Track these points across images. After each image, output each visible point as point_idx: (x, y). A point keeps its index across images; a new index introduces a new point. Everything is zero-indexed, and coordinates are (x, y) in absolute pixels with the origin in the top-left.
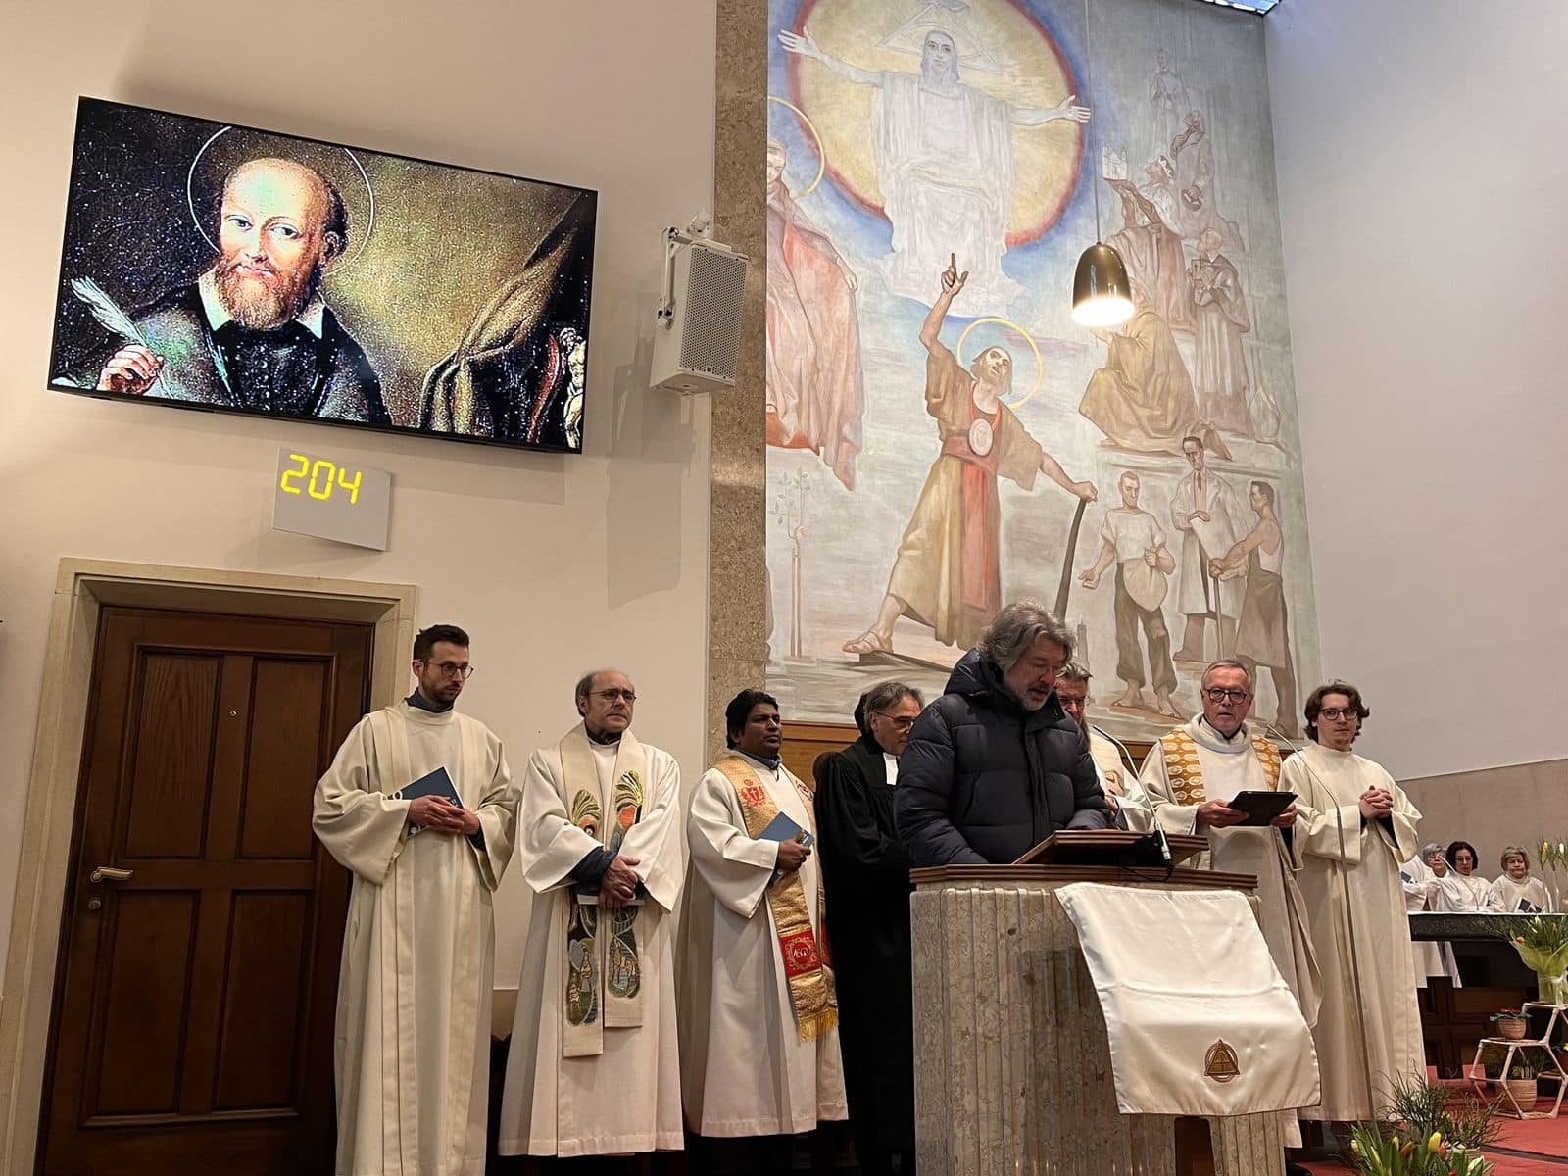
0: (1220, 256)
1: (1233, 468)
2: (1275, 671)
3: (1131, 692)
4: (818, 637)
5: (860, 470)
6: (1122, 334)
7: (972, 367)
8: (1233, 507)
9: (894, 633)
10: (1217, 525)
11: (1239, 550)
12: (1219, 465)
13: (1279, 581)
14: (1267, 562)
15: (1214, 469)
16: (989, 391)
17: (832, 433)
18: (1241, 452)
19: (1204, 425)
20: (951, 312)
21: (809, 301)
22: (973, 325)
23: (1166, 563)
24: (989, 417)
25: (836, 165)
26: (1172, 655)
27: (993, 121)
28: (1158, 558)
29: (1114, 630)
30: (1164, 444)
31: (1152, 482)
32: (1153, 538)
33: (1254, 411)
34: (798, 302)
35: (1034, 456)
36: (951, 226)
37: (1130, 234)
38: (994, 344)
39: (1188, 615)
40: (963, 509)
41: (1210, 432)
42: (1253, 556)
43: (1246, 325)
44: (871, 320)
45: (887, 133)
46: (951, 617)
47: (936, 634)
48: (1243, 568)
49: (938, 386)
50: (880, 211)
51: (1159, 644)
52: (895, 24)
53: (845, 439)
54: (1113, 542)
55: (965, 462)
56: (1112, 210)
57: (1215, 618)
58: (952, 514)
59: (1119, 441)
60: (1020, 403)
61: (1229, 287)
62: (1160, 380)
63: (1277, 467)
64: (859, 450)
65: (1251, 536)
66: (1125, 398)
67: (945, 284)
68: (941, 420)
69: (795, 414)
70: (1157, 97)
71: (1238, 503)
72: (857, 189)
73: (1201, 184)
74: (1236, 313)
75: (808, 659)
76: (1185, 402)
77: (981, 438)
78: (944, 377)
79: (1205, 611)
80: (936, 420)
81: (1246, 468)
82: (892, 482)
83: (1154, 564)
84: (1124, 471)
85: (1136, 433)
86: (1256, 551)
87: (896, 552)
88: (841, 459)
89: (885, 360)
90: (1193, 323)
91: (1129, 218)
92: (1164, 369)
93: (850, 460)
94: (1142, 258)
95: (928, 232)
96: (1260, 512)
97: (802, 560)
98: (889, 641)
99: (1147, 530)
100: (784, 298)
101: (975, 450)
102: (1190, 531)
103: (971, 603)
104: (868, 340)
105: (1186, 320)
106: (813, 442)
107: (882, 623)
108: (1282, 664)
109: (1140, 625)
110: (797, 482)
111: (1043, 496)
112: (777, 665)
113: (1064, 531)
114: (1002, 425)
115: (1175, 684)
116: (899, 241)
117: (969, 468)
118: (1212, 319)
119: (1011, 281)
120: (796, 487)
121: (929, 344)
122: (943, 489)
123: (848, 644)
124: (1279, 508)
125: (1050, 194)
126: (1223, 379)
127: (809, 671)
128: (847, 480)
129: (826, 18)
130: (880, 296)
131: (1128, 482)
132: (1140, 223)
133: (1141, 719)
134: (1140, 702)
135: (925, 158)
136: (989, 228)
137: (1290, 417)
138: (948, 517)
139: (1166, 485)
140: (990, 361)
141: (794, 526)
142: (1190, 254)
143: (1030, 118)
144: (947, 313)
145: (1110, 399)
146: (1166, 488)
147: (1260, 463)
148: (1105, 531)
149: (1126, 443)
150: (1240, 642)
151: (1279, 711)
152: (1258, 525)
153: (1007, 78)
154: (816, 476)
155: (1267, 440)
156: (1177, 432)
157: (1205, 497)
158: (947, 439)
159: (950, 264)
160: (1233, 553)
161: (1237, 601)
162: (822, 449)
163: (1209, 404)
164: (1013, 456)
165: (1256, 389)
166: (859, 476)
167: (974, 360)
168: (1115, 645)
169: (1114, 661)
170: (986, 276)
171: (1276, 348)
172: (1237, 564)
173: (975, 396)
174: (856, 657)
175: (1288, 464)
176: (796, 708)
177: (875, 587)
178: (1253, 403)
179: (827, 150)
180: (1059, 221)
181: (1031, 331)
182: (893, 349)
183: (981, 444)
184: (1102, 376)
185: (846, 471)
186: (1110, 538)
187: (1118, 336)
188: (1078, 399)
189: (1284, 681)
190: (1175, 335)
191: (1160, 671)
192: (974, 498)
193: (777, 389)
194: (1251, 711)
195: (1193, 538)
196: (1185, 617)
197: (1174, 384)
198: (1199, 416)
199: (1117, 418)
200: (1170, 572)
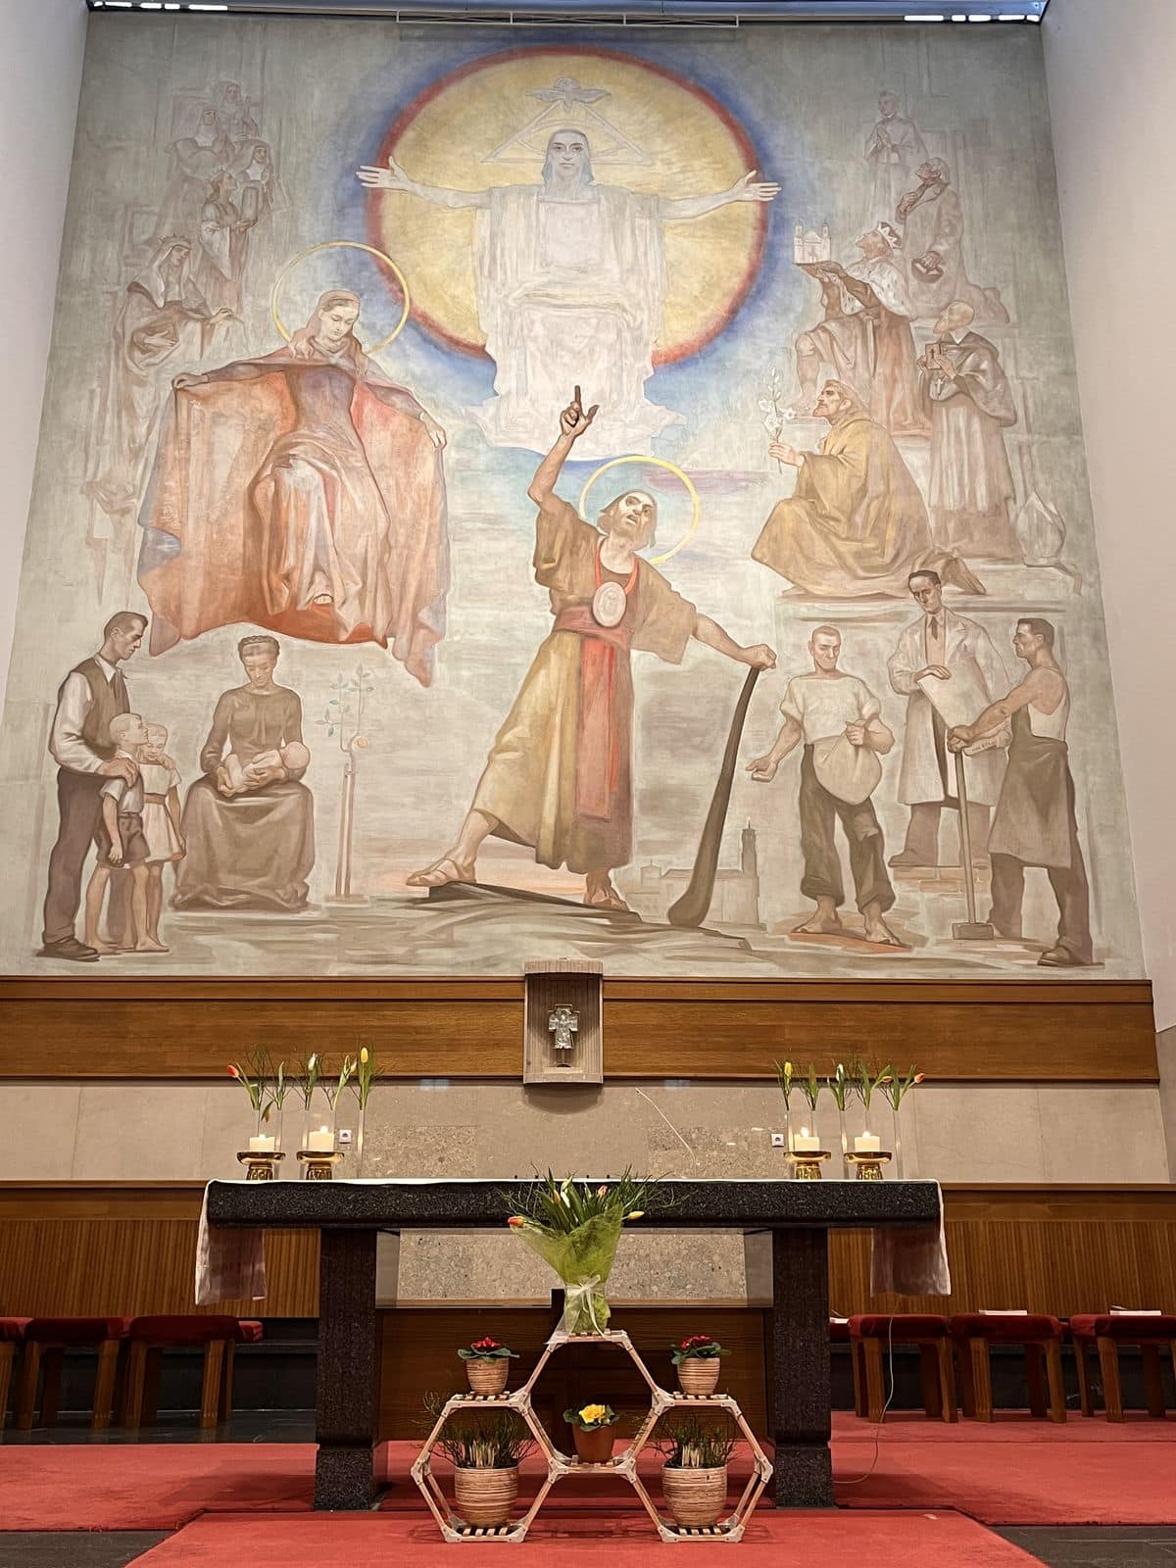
0: (970, 334)
1: (989, 605)
2: (1054, 873)
3: (822, 915)
4: (373, 870)
5: (440, 661)
6: (817, 452)
7: (600, 520)
8: (987, 656)
9: (478, 859)
10: (961, 682)
11: (996, 712)
12: (967, 602)
13: (1061, 749)
14: (1041, 724)
15: (958, 609)
16: (622, 547)
17: (405, 619)
18: (999, 581)
19: (942, 554)
20: (572, 457)
21: (382, 467)
22: (601, 470)
23: (877, 738)
24: (622, 579)
25: (424, 305)
26: (887, 858)
27: (638, 221)
28: (867, 733)
30: (878, 585)
31: (860, 635)
32: (860, 709)
33: (1022, 525)
34: (367, 471)
35: (684, 621)
36: (575, 353)
37: (832, 326)
38: (631, 487)
39: (913, 805)
40: (580, 694)
41: (951, 562)
42: (1020, 718)
43: (1011, 416)
44: (463, 480)
45: (493, 259)
46: (560, 831)
47: (537, 855)
48: (1003, 736)
49: (551, 548)
50: (480, 352)
51: (867, 848)
52: (509, 131)
53: (423, 626)
54: (799, 718)
55: (586, 637)
56: (807, 301)
57: (958, 807)
58: (566, 703)
59: (811, 588)
60: (668, 555)
61: (983, 372)
62: (875, 504)
63: (1060, 594)
64: (440, 637)
65: (1017, 692)
66: (820, 532)
67: (565, 424)
68: (554, 590)
69: (357, 602)
70: (877, 151)
71: (995, 650)
72: (451, 330)
73: (941, 248)
74: (995, 403)
75: (359, 898)
76: (913, 527)
77: (609, 605)
78: (561, 536)
79: (941, 798)
80: (548, 589)
81: (1010, 603)
82: (484, 671)
83: (860, 742)
84: (817, 625)
85: (838, 575)
86: (1024, 710)
87: (485, 757)
88: (416, 648)
89: (480, 525)
90: (928, 424)
91: (832, 309)
92: (882, 488)
93: (427, 650)
94: (850, 354)
95: (545, 366)
96: (1031, 660)
97: (357, 777)
98: (471, 868)
99: (851, 699)
100: (349, 469)
101: (600, 621)
102: (920, 694)
103: (589, 812)
104: (457, 505)
105: (916, 422)
106: (379, 633)
107: (462, 848)
108: (1067, 863)
109: (838, 823)
110: (356, 684)
111: (696, 670)
112: (316, 908)
113: (725, 713)
114: (639, 587)
115: (893, 898)
116: (504, 382)
117: (593, 643)
118: (958, 416)
119: (658, 408)
120: (352, 690)
121: (540, 500)
122: (554, 673)
123: (413, 877)
124: (1063, 650)
125: (717, 295)
126: (973, 492)
127: (358, 913)
128: (423, 675)
129: (421, 142)
130: (477, 450)
131: (823, 639)
132: (848, 311)
133: (837, 949)
134: (836, 926)
135: (544, 279)
136: (628, 349)
137: (1082, 528)
138: (559, 709)
139: (880, 639)
141: (348, 734)
142: (925, 338)
143: (691, 209)
144: (567, 459)
145: (797, 537)
146: (881, 642)
147: (1032, 593)
148: (788, 707)
149: (820, 590)
150: (996, 835)
151: (1061, 927)
152: (1027, 677)
153: (659, 167)
154: (381, 674)
155: (1043, 562)
156: (899, 567)
157: (942, 647)
158: (562, 612)
159: (573, 399)
160: (987, 717)
161: (993, 781)
162: (390, 641)
163: (951, 526)
164: (652, 624)
165: (1027, 496)
166: (439, 669)
167: (604, 511)
168: (796, 852)
169: (798, 872)
170: (623, 407)
171: (1060, 440)
172: (993, 731)
173: (603, 554)
174: (424, 892)
175: (1077, 591)
176: (339, 961)
177: (455, 802)
178: (1022, 515)
179: (412, 290)
180: (729, 324)
181: (685, 466)
182: (491, 511)
183: (606, 613)
184: (786, 509)
185: (421, 664)
186: (794, 713)
187: (811, 454)
188: (751, 541)
189: (1070, 884)
190: (899, 443)
191: (869, 884)
192: (597, 680)
193: (335, 574)
194: (1015, 930)
195: (922, 702)
196: (909, 808)
197: (897, 506)
198: (934, 543)
199: (808, 559)
200: (885, 751)
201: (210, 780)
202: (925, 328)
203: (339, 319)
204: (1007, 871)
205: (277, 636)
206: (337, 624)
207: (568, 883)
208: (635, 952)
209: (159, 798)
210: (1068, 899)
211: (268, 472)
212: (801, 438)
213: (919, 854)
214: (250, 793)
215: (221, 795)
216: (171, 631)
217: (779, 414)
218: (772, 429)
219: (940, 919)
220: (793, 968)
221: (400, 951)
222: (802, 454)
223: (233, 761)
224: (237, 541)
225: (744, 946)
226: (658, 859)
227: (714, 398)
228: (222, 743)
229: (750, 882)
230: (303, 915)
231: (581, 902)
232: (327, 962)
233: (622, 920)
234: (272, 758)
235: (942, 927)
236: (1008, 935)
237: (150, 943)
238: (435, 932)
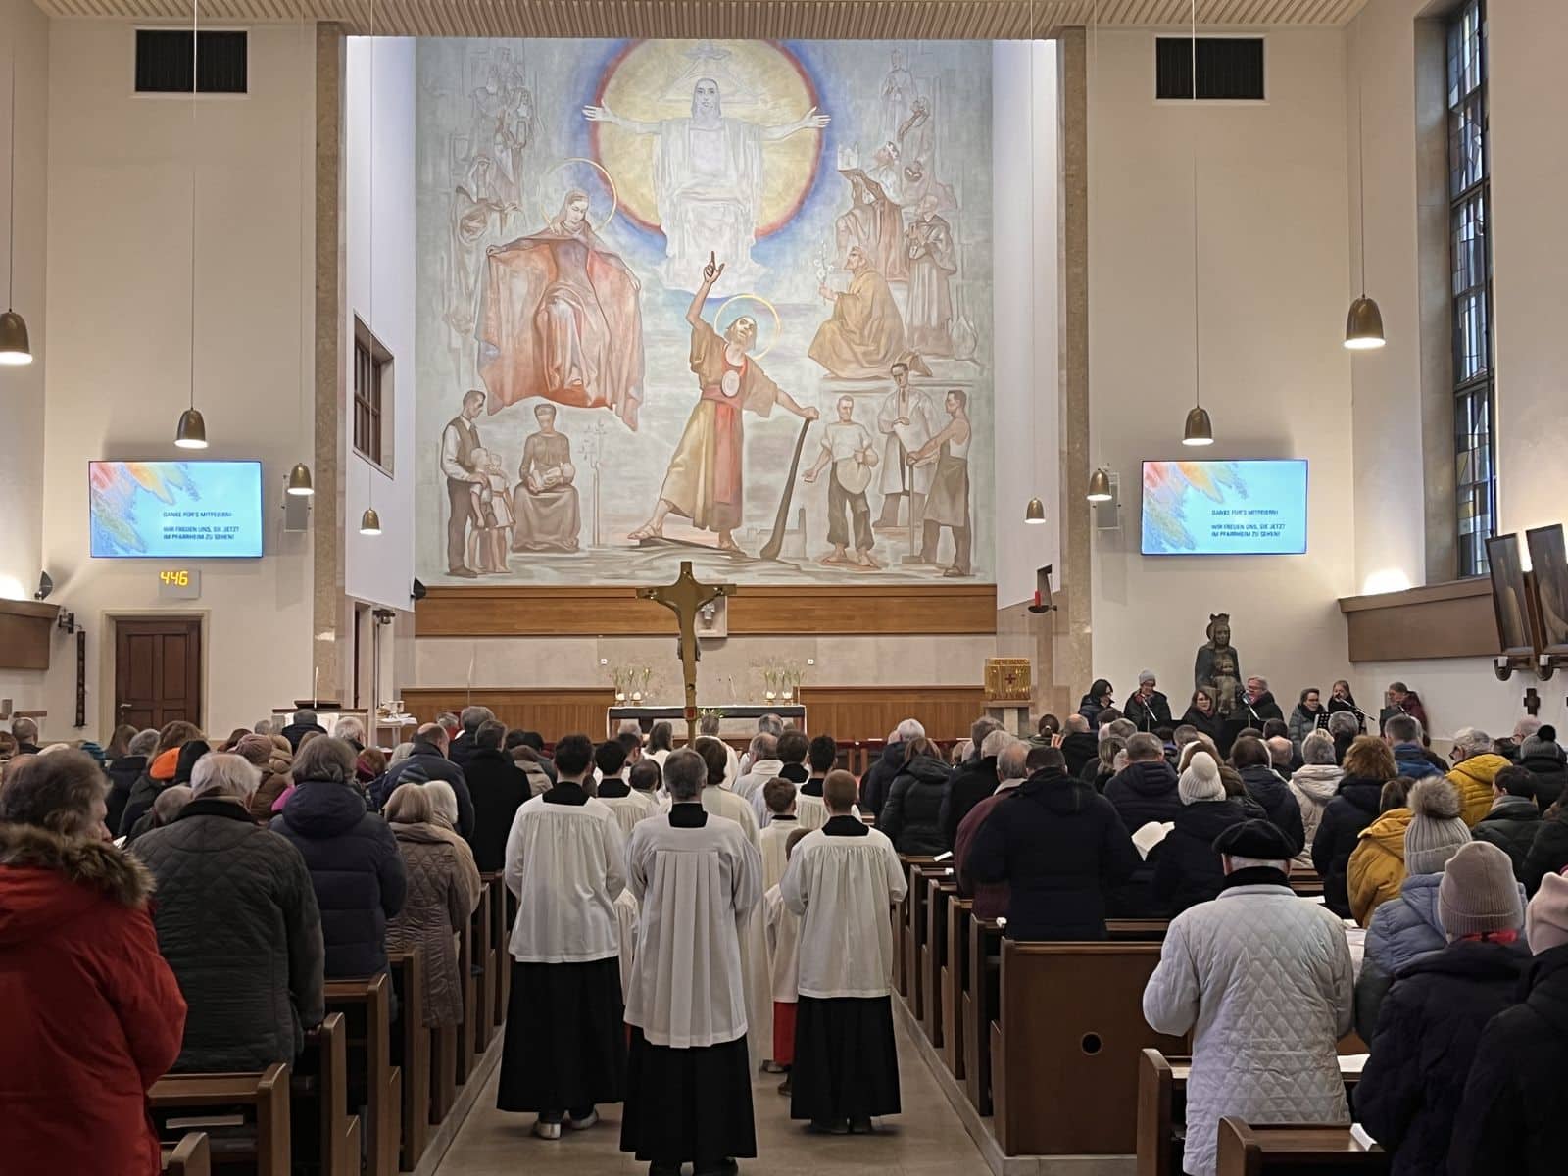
0: (935, 216)
1: (934, 383)
2: (955, 530)
3: (837, 552)
4: (611, 531)
6: (846, 292)
7: (727, 335)
8: (931, 412)
9: (664, 525)
10: (916, 427)
13: (965, 463)
14: (955, 450)
15: (917, 385)
16: (738, 350)
17: (622, 393)
18: (943, 369)
19: (910, 353)
20: (710, 295)
21: (606, 303)
22: (726, 303)
23: (870, 459)
24: (738, 369)
25: (625, 199)
26: (871, 523)
27: (748, 142)
28: (865, 456)
29: (827, 511)
30: (875, 371)
31: (864, 401)
32: (862, 442)
33: (954, 336)
34: (598, 305)
35: (770, 392)
36: (711, 230)
37: (857, 212)
38: (743, 314)
39: (886, 495)
40: (716, 436)
41: (915, 358)
42: (945, 446)
43: (952, 268)
44: (650, 310)
45: (664, 168)
46: (705, 510)
47: (694, 523)
48: (935, 456)
49: (699, 351)
50: (658, 229)
51: (862, 517)
52: (671, 81)
53: (632, 397)
54: (830, 448)
55: (718, 403)
56: (843, 195)
57: (909, 495)
58: (708, 440)
59: (840, 374)
61: (941, 241)
62: (876, 323)
63: (972, 377)
64: (641, 403)
65: (945, 432)
66: (845, 340)
67: (706, 275)
68: (701, 375)
69: (596, 383)
70: (888, 93)
71: (935, 408)
72: (641, 217)
73: (922, 160)
74: (946, 260)
75: (604, 546)
76: (896, 337)
77: (731, 383)
78: (704, 343)
79: (901, 490)
80: (698, 375)
81: (944, 381)
82: (666, 422)
83: (861, 460)
84: (842, 395)
85: (853, 366)
87: (666, 470)
88: (629, 409)
89: (660, 337)
90: (908, 274)
91: (858, 199)
92: (880, 313)
93: (634, 411)
94: (866, 230)
95: (694, 238)
96: (953, 414)
97: (600, 481)
98: (660, 529)
99: (857, 437)
100: (588, 304)
101: (726, 393)
102: (894, 434)
103: (720, 500)
104: (647, 325)
105: (901, 272)
106: (608, 402)
107: (655, 520)
108: (962, 524)
109: (848, 504)
110: (597, 430)
111: (776, 421)
112: (583, 551)
113: (791, 445)
114: (747, 374)
115: (873, 543)
116: (672, 249)
117: (722, 406)
118: (924, 268)
119: (758, 265)
120: (595, 434)
121: (693, 322)
122: (702, 423)
123: (632, 534)
125: (792, 192)
126: (930, 316)
127: (604, 553)
128: (632, 425)
129: (619, 88)
130: (658, 292)
131: (844, 403)
132: (866, 201)
133: (844, 570)
134: (844, 558)
135: (694, 182)
136: (742, 228)
137: (987, 337)
138: (705, 443)
139: (875, 402)
140: (739, 327)
141: (595, 458)
142: (908, 219)
143: (778, 133)
144: (707, 297)
145: (833, 342)
147: (957, 376)
148: (825, 441)
149: (843, 375)
150: (928, 510)
151: (956, 557)
152: (951, 423)
153: (760, 104)
154: (610, 424)
155: (964, 357)
156: (887, 361)
157: (907, 408)
158: (705, 388)
159: (710, 260)
160: (927, 446)
161: (928, 481)
162: (614, 406)
163: (916, 337)
164: (755, 394)
166: (641, 422)
167: (728, 328)
169: (826, 531)
170: (738, 265)
171: (981, 283)
172: (930, 454)
173: (727, 354)
174: (637, 542)
175: (981, 374)
176: (596, 578)
178: (955, 329)
179: (619, 191)
180: (798, 212)
181: (772, 300)
182: (664, 328)
183: (730, 389)
184: (827, 327)
185: (631, 419)
186: (829, 446)
187: (842, 294)
188: (808, 345)
189: (963, 536)
190: (891, 286)
191: (862, 535)
192: (725, 425)
193: (584, 368)
194: (932, 558)
195: (894, 439)
196: (884, 497)
197: (888, 324)
198: (907, 347)
199: (838, 356)
200: (873, 466)
201: (525, 484)
202: (910, 212)
203: (577, 209)
204: (931, 529)
205: (555, 404)
206: (586, 397)
207: (710, 538)
208: (743, 572)
209: (500, 494)
210: (961, 543)
211: (543, 306)
212: (836, 284)
213: (888, 521)
214: (546, 491)
215: (531, 492)
216: (499, 401)
217: (825, 268)
218: (821, 278)
219: (896, 553)
220: (821, 579)
221: (626, 572)
222: (837, 293)
223: (536, 474)
224: (529, 347)
225: (798, 569)
226: (755, 524)
227: (789, 259)
228: (530, 463)
229: (801, 536)
230: (577, 555)
231: (716, 546)
232: (590, 579)
233: (737, 555)
234: (556, 472)
235: (896, 559)
236: (929, 562)
237: (502, 569)
238: (645, 562)
